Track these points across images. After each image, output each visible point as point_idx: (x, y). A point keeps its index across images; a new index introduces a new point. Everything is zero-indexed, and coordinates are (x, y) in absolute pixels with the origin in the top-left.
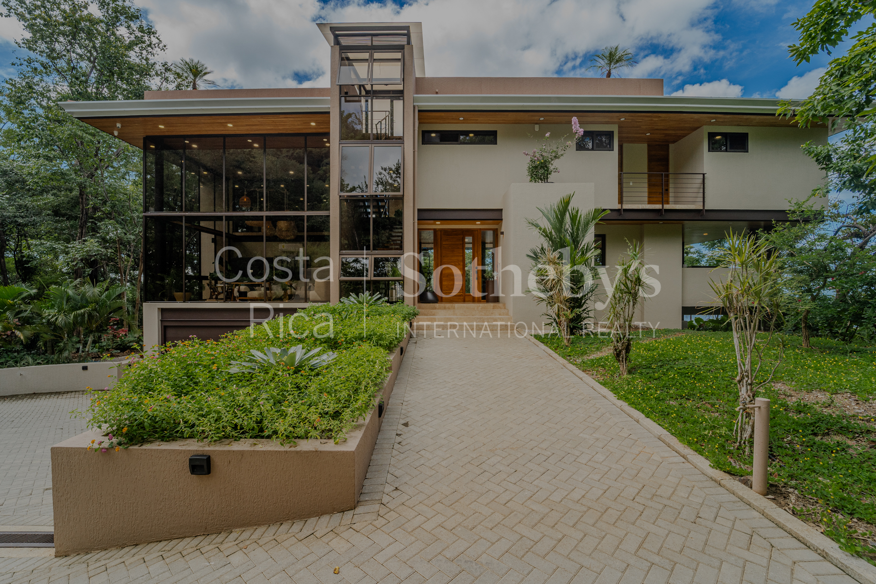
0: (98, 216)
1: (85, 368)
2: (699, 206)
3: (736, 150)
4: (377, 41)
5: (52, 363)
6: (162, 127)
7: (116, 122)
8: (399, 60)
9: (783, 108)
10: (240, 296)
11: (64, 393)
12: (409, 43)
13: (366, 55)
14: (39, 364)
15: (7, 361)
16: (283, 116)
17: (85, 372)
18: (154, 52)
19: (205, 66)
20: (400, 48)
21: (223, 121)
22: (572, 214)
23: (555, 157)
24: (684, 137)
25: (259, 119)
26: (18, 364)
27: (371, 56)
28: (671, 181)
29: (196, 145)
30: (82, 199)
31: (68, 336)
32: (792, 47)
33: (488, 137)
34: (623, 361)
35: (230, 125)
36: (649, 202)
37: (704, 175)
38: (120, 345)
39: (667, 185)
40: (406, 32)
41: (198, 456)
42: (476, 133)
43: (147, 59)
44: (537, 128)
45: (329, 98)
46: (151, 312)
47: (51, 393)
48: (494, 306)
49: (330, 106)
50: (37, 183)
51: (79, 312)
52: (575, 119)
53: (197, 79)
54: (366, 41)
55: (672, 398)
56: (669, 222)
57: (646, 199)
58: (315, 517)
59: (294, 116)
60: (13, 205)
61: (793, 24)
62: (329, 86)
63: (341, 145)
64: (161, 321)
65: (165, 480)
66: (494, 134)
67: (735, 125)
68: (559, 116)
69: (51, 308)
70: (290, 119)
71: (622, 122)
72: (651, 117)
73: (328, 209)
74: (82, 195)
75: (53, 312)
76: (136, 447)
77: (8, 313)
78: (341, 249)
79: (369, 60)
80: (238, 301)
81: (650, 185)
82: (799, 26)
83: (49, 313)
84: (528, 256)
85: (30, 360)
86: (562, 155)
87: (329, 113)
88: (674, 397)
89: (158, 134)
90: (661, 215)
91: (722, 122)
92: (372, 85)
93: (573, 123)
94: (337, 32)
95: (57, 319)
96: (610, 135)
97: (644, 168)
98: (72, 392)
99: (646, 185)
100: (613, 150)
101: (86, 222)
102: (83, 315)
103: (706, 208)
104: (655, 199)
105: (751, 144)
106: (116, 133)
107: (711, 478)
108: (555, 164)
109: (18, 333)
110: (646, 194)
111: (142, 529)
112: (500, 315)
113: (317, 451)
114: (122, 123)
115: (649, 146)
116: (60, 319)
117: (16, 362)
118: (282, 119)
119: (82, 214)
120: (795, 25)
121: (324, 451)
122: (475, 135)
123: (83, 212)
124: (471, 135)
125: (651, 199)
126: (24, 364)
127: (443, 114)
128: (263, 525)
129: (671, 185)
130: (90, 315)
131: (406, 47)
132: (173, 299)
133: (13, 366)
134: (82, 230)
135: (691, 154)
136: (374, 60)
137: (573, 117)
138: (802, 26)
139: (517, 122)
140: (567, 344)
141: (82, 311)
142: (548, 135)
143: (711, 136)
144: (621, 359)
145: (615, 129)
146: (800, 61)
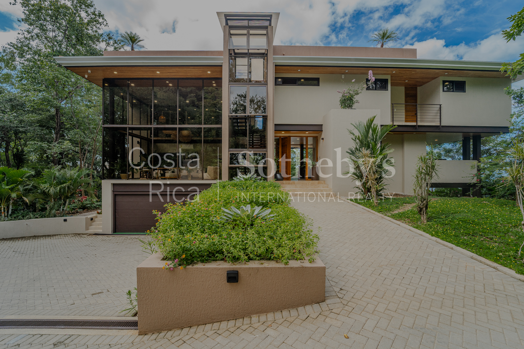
0: (68, 127)
1: (65, 220)
2: (438, 124)
3: (459, 91)
4: (252, 23)
5: (45, 217)
6: (115, 73)
7: (88, 69)
8: (265, 35)
9: (505, 68)
10: (161, 176)
11: (53, 236)
12: (270, 25)
13: (245, 32)
14: (37, 218)
15: (18, 216)
16: (193, 67)
17: (66, 222)
18: (101, 27)
19: (139, 36)
20: (266, 28)
21: (155, 70)
22: (374, 127)
23: (356, 94)
24: (427, 83)
25: (177, 69)
26: (25, 218)
27: (248, 32)
28: (418, 109)
29: (134, 84)
30: (57, 116)
31: (54, 201)
32: (504, 31)
33: (315, 82)
34: (423, 214)
35: (158, 72)
36: (406, 121)
37: (440, 105)
38: (81, 206)
39: (416, 111)
40: (269, 18)
41: (230, 271)
42: (306, 79)
43: (96, 31)
44: (343, 76)
45: (223, 57)
46: (107, 186)
47: (45, 236)
48: (318, 182)
49: (223, 62)
50: (33, 106)
51: (62, 185)
52: (370, 72)
53: (134, 44)
54: (245, 23)
55: (463, 235)
56: (422, 133)
57: (404, 119)
58: (302, 306)
59: (198, 67)
60: (16, 120)
61: (508, 18)
62: (222, 50)
63: (230, 85)
64: (113, 191)
65: (209, 286)
66: (318, 80)
67: (458, 76)
68: (357, 70)
69: (44, 184)
70: (196, 69)
71: (394, 73)
72: (411, 71)
73: (221, 124)
74: (58, 114)
75: (47, 185)
76: (190, 266)
77: (19, 186)
78: (229, 148)
79: (247, 34)
80: (160, 179)
81: (406, 111)
82: (512, 19)
83: (44, 186)
84: (347, 152)
85: (32, 216)
86: (361, 92)
87: (221, 66)
88: (465, 235)
89: (112, 77)
90: (416, 128)
91: (452, 74)
92: (248, 50)
93: (369, 74)
94: (227, 18)
95: (49, 190)
96: (386, 81)
97: (403, 101)
98: (57, 235)
99: (404, 111)
100: (388, 90)
101: (59, 131)
102: (64, 188)
103: (442, 125)
104: (409, 119)
105: (467, 88)
106: (86, 76)
107: (520, 280)
108: (356, 98)
109: (25, 199)
110: (404, 116)
111: (194, 317)
112: (323, 187)
113: (303, 267)
114: (91, 70)
115: (405, 88)
116: (51, 190)
117: (23, 217)
118: (191, 69)
119: (57, 126)
120: (509, 19)
121: (308, 267)
122: (304, 80)
123: (57, 124)
124: (302, 80)
125: (407, 119)
126: (28, 218)
127: (289, 67)
128: (270, 312)
129: (418, 111)
130: (69, 187)
131: (269, 27)
132: (119, 178)
133: (22, 219)
134: (57, 136)
135: (432, 93)
136: (250, 34)
137: (369, 70)
138: (514, 19)
139: (332, 73)
140: (376, 205)
141: (64, 185)
142: (353, 81)
143: (444, 82)
144: (422, 213)
145: (388, 77)
146: (510, 40)
